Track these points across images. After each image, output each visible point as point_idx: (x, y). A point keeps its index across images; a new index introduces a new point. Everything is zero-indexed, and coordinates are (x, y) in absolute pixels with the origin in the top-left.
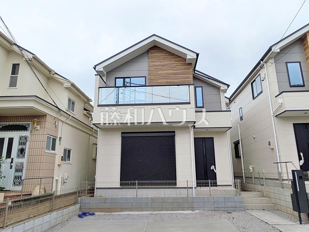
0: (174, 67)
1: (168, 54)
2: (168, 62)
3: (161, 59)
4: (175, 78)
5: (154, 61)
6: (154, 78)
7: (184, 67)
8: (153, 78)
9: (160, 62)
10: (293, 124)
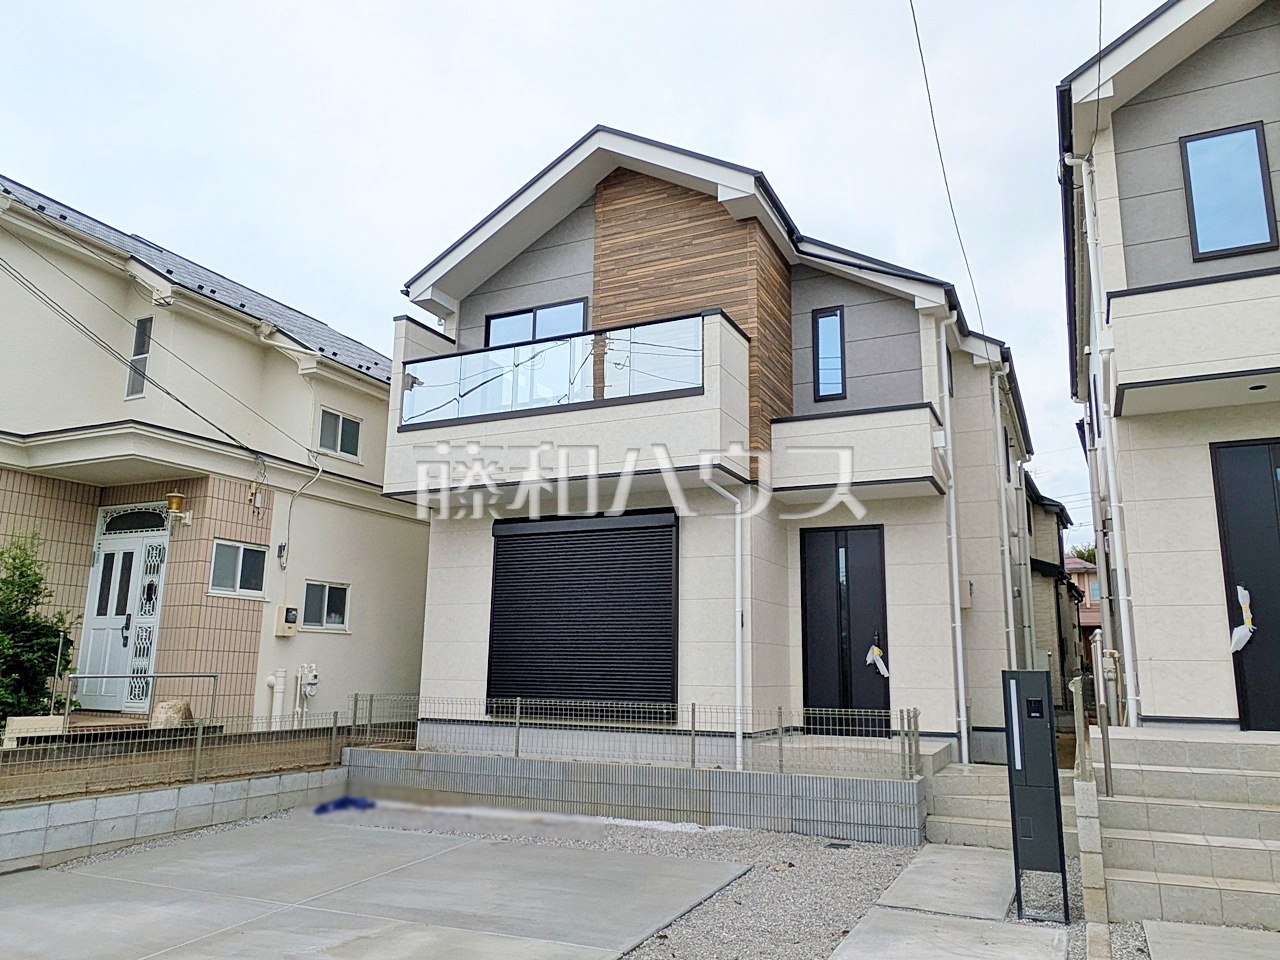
0: (685, 245)
1: (665, 195)
3: (640, 219)
4: (689, 287)
5: (615, 230)
6: (613, 301)
7: (722, 236)
8: (607, 302)
9: (634, 232)
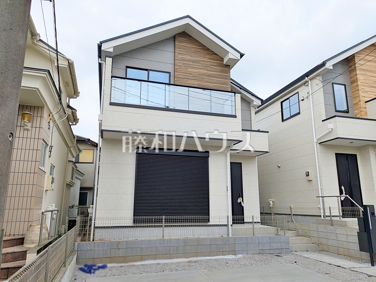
0: (208, 66)
1: (201, 48)
2: (200, 58)
3: (192, 52)
5: (183, 53)
6: (183, 77)
9: (190, 56)
10: (336, 153)
